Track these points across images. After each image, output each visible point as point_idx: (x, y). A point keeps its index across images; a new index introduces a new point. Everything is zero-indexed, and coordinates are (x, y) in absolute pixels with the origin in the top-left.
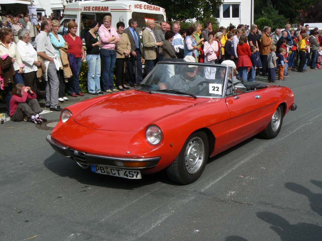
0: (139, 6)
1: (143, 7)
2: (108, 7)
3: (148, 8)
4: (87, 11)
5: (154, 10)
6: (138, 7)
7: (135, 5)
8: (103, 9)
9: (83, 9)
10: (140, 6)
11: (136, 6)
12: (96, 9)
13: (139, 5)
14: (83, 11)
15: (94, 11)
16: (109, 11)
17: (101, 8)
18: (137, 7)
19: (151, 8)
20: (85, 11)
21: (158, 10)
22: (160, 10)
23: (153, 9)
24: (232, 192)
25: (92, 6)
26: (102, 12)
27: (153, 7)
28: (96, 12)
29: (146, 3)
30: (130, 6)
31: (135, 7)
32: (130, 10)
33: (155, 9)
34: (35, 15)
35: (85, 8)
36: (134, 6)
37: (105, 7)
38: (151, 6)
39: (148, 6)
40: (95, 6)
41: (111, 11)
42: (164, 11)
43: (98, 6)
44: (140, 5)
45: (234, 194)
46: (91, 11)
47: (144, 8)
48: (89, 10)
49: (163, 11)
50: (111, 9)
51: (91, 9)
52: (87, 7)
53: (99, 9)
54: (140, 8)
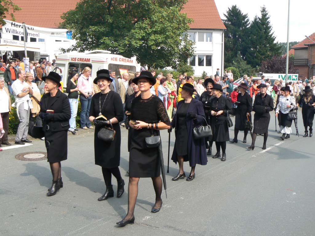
0: (115, 59)
1: (118, 60)
2: (89, 59)
3: (123, 60)
4: (74, 62)
7: (112, 58)
8: (85, 60)
9: (70, 59)
10: (116, 59)
11: (112, 59)
12: (80, 60)
13: (115, 58)
14: (70, 61)
15: (79, 62)
16: (90, 62)
17: (84, 59)
20: (72, 61)
21: (131, 62)
23: (127, 61)
24: (148, 217)
25: (77, 57)
26: (85, 62)
27: (127, 60)
28: (81, 62)
29: (121, 57)
30: (107, 59)
31: (112, 60)
32: (107, 62)
33: (129, 62)
34: (28, 65)
35: (72, 59)
36: (110, 59)
37: (88, 59)
38: (125, 59)
39: (122, 59)
40: (80, 57)
41: (92, 62)
42: (136, 63)
43: (82, 57)
44: (116, 58)
45: (148, 219)
46: (77, 62)
48: (75, 61)
50: (92, 61)
51: (77, 60)
52: (73, 58)
53: (83, 60)
54: (116, 60)
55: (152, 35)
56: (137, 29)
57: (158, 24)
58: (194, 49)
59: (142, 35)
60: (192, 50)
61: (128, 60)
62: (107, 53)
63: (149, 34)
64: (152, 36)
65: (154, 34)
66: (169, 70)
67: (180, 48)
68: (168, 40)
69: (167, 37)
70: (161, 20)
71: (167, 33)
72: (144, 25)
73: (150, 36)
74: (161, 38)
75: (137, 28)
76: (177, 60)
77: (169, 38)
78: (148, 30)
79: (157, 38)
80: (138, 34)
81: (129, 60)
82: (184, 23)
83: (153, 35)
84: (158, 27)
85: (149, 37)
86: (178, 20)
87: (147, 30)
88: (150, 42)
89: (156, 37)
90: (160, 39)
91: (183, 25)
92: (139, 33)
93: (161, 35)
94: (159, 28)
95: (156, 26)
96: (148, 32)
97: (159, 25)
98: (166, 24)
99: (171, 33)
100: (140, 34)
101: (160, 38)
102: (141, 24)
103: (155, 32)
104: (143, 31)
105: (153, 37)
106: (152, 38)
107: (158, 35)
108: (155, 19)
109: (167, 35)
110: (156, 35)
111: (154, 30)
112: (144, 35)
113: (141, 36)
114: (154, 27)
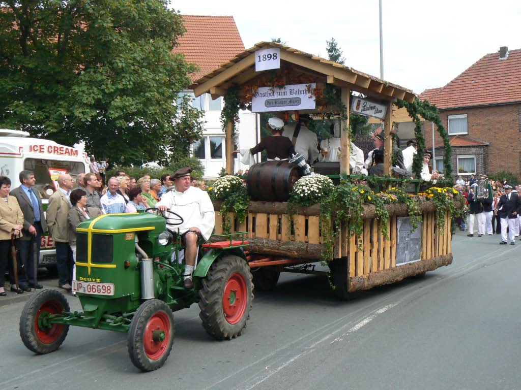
0: (38, 148)
1: (45, 150)
3: (56, 150)
5: (67, 155)
6: (37, 150)
7: (31, 146)
10: (41, 148)
11: (32, 148)
13: (38, 145)
18: (34, 150)
19: (61, 150)
21: (74, 154)
22: (77, 155)
23: (64, 152)
27: (64, 149)
29: (53, 143)
30: (20, 148)
31: (31, 150)
32: (20, 154)
33: (69, 152)
36: (28, 148)
38: (60, 148)
39: (55, 147)
42: (84, 155)
44: (40, 146)
47: (48, 150)
49: (83, 157)
54: (40, 151)
55: (116, 98)
56: (84, 83)
57: (127, 75)
58: (201, 125)
59: (96, 97)
60: (199, 126)
61: (67, 149)
62: (22, 136)
63: (111, 96)
64: (116, 100)
65: (122, 96)
66: (152, 168)
67: (174, 124)
68: (151, 108)
69: (148, 102)
70: (132, 68)
71: (148, 94)
72: (99, 77)
73: (113, 100)
74: (136, 104)
75: (85, 81)
76: (170, 148)
77: (152, 105)
78: (107, 88)
79: (127, 104)
80: (86, 94)
81: (70, 151)
82: (182, 74)
83: (118, 97)
84: (128, 82)
85: (111, 101)
86: (169, 68)
87: (104, 87)
88: (112, 112)
89: (124, 102)
90: (132, 105)
91: (178, 77)
92: (90, 94)
93: (134, 99)
94: (130, 84)
95: (123, 80)
96: (107, 91)
97: (130, 77)
98: (145, 74)
99: (156, 94)
100: (92, 95)
101: (134, 103)
102: (92, 73)
103: (123, 92)
104: (98, 89)
105: (117, 102)
106: (115, 105)
107: (128, 98)
108: (120, 64)
109: (148, 99)
110: (125, 97)
111: (120, 87)
112: (100, 96)
113: (93, 97)
114: (121, 81)
